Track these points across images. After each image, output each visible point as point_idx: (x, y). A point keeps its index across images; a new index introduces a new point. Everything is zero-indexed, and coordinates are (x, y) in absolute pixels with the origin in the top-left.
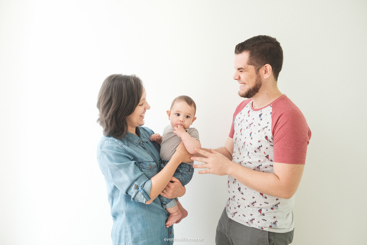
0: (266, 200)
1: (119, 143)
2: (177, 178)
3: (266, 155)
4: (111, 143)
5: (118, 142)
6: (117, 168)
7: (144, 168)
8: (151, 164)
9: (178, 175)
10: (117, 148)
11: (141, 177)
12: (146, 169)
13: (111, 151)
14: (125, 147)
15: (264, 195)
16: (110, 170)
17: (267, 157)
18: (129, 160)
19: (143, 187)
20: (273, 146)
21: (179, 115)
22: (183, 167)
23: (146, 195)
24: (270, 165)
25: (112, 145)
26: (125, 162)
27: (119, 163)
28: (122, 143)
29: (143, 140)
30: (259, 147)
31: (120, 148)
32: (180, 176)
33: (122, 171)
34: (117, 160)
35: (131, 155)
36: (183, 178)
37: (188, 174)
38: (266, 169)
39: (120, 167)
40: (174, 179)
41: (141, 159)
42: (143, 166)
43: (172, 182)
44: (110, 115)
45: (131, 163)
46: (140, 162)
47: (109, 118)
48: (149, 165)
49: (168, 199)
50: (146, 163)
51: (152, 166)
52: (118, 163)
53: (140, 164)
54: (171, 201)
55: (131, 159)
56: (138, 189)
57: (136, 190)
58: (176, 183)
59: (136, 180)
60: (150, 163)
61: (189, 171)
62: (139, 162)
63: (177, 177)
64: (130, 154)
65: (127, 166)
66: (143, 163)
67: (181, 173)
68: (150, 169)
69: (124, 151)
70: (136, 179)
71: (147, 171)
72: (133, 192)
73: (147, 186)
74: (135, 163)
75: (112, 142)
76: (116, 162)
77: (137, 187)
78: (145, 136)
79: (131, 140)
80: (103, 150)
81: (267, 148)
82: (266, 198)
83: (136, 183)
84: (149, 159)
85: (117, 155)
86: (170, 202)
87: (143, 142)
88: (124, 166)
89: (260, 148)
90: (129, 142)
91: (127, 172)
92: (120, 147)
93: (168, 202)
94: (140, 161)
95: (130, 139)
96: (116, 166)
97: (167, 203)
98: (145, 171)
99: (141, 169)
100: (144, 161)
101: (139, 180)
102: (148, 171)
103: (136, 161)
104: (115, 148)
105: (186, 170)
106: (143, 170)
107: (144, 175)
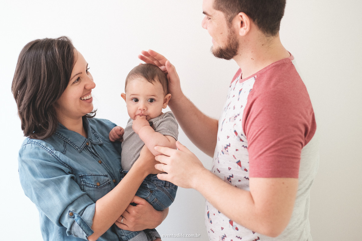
0: (238, 233)
1: (48, 148)
2: (144, 198)
3: (237, 161)
4: (36, 148)
5: (47, 145)
6: (43, 185)
7: (87, 186)
8: (99, 179)
9: (145, 192)
10: (44, 154)
11: (79, 199)
12: (91, 187)
13: (34, 160)
14: (56, 153)
15: (234, 223)
16: (34, 189)
17: (239, 163)
18: (62, 173)
19: (81, 215)
20: (246, 147)
21: (137, 100)
22: (153, 180)
23: (85, 226)
24: (245, 177)
25: (37, 150)
26: (55, 177)
27: (47, 177)
28: (53, 148)
29: (94, 141)
30: (226, 146)
31: (49, 156)
32: (149, 194)
33: (50, 190)
34: (42, 174)
35: (67, 166)
36: (154, 197)
37: (163, 190)
38: (239, 183)
39: (47, 184)
40: (137, 200)
41: (82, 172)
42: (85, 183)
43: (134, 204)
44: (25, 104)
45: (64, 178)
46: (82, 176)
47: (24, 109)
48: (95, 181)
49: (129, 232)
50: (90, 177)
51: (100, 182)
52: (44, 178)
53: (82, 180)
54: (136, 235)
55: (65, 171)
56: (74, 218)
57: (71, 220)
58: (140, 206)
59: (71, 204)
60: (97, 178)
61: (165, 186)
62: (80, 177)
63: (143, 196)
64: (64, 164)
65: (59, 182)
66: (86, 178)
67: (150, 189)
68: (97, 188)
69: (55, 160)
70: (70, 202)
71: (91, 190)
72: (67, 222)
73: (87, 214)
74: (72, 178)
75: (36, 146)
76: (42, 177)
77: (71, 214)
78: (99, 134)
79: (71, 143)
80: (24, 158)
81: (237, 150)
82: (237, 229)
83: (71, 209)
84: (98, 171)
85: (43, 166)
86: (133, 236)
87: (95, 145)
88: (53, 183)
89: (227, 148)
90: (67, 145)
91: (57, 192)
92: (49, 154)
93: (129, 237)
94: (81, 174)
95: (69, 140)
96: (42, 183)
97: (129, 239)
98: (89, 190)
99: (82, 186)
100: (87, 174)
101: (75, 204)
102: (94, 190)
103: (73, 175)
104: (41, 155)
105: (159, 185)
106: (87, 188)
107: (86, 196)
